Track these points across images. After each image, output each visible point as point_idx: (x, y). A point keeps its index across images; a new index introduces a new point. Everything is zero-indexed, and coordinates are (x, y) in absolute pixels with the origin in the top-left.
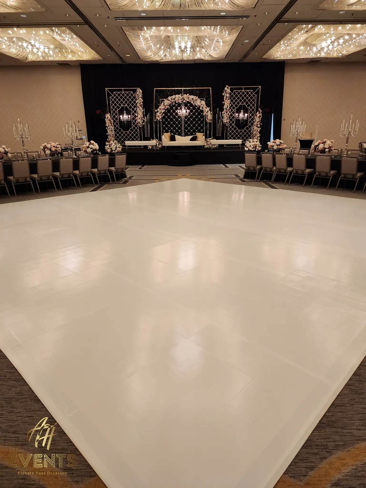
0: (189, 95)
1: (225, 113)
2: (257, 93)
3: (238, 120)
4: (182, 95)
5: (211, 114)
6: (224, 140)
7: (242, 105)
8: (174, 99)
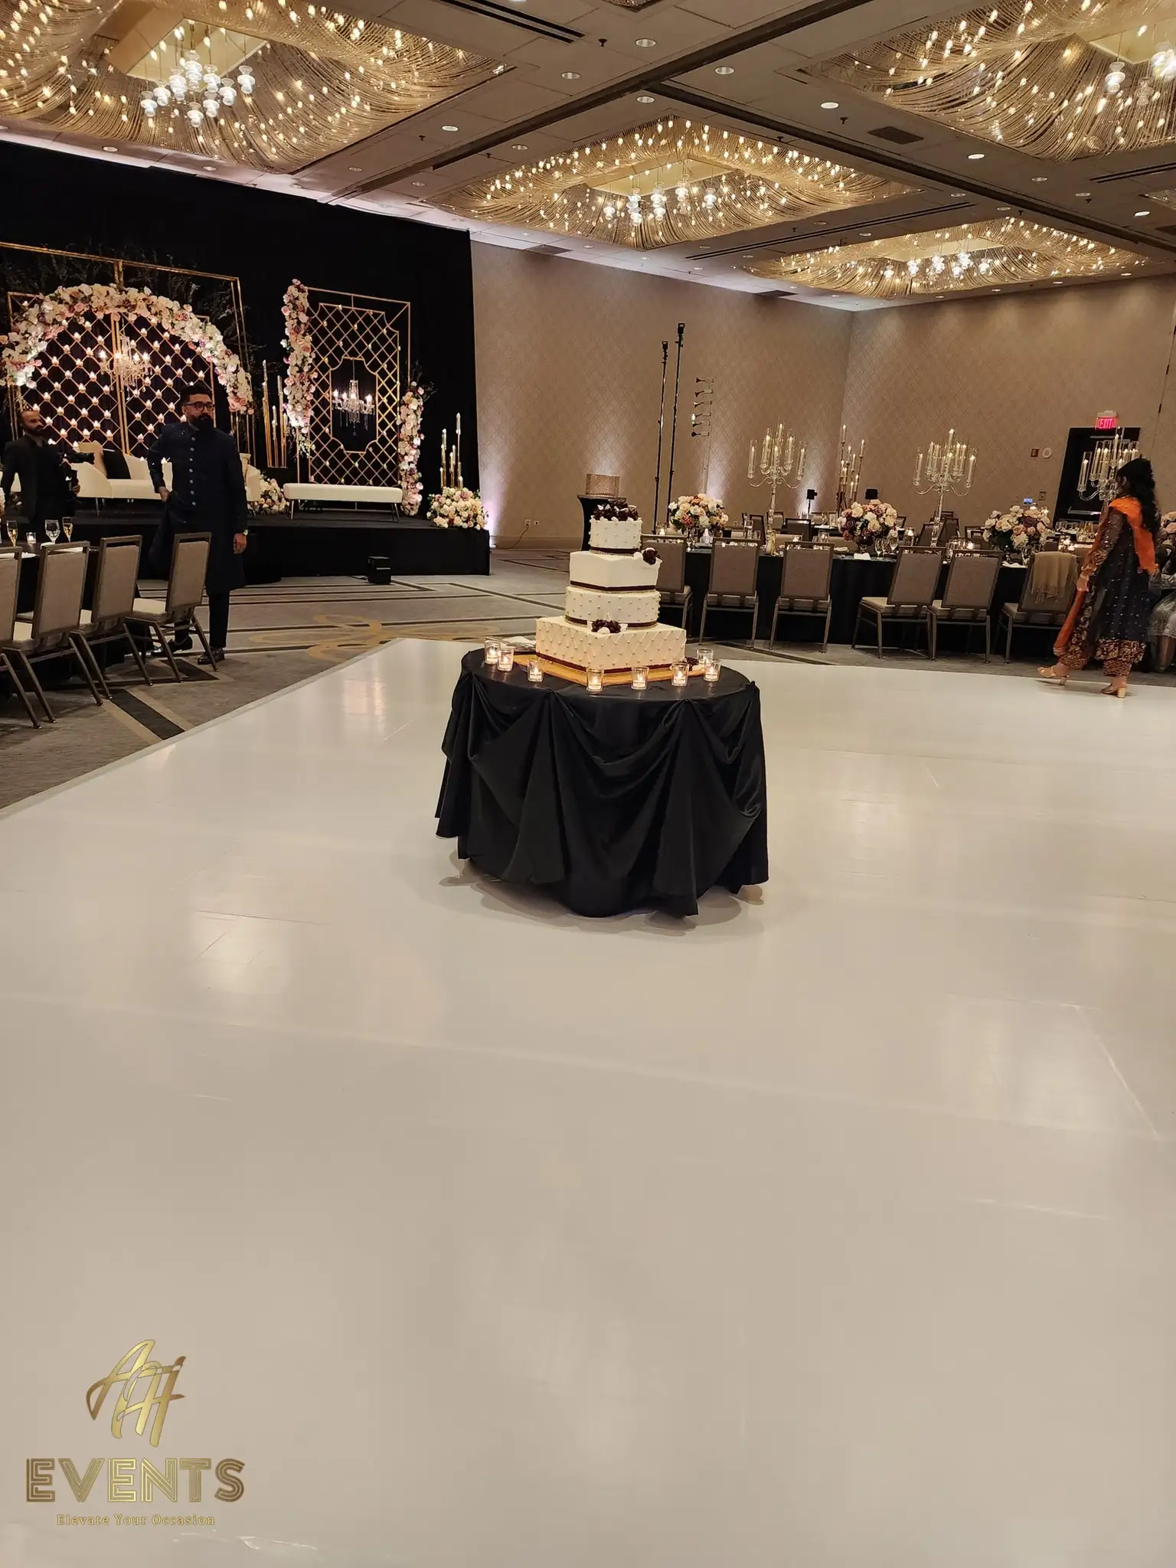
0: (151, 295)
1: (298, 384)
2: (400, 325)
3: (341, 416)
4: (120, 290)
5: (248, 382)
6: (297, 482)
7: (351, 361)
8: (87, 299)
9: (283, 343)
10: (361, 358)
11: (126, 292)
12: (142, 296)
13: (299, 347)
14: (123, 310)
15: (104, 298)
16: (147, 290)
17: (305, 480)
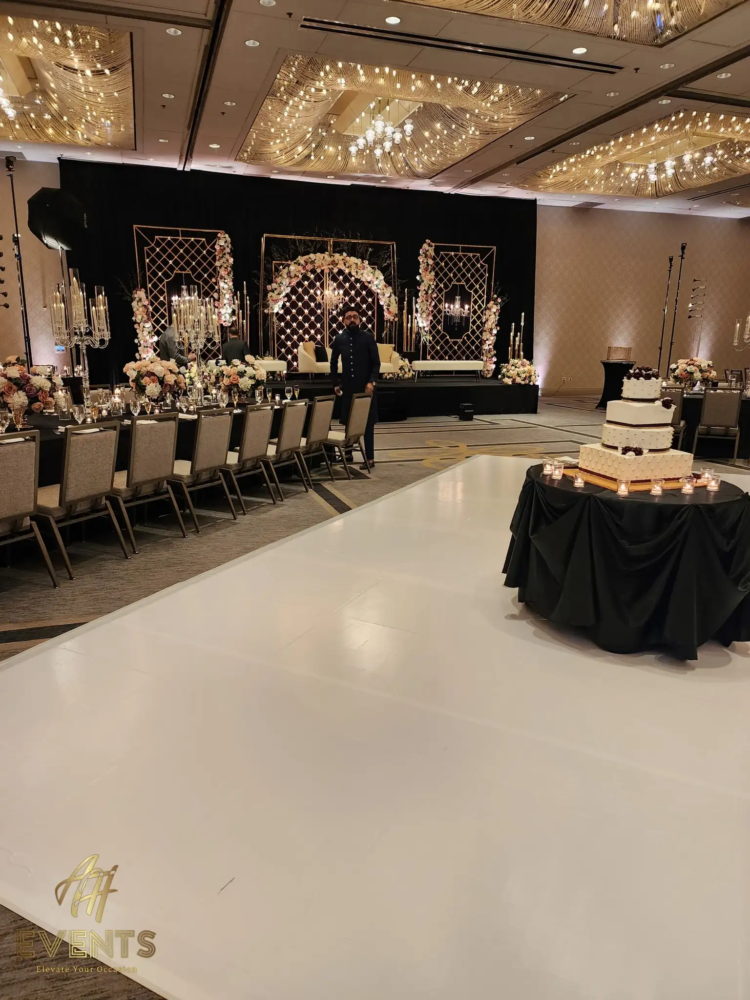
0: (346, 256)
1: (425, 301)
2: (489, 261)
3: (448, 319)
4: (331, 256)
5: (396, 302)
6: (420, 360)
7: (457, 285)
8: (313, 262)
9: (418, 278)
10: (463, 283)
11: (334, 256)
12: (342, 257)
13: (427, 279)
14: (331, 266)
15: (321, 260)
16: (345, 254)
17: (425, 358)
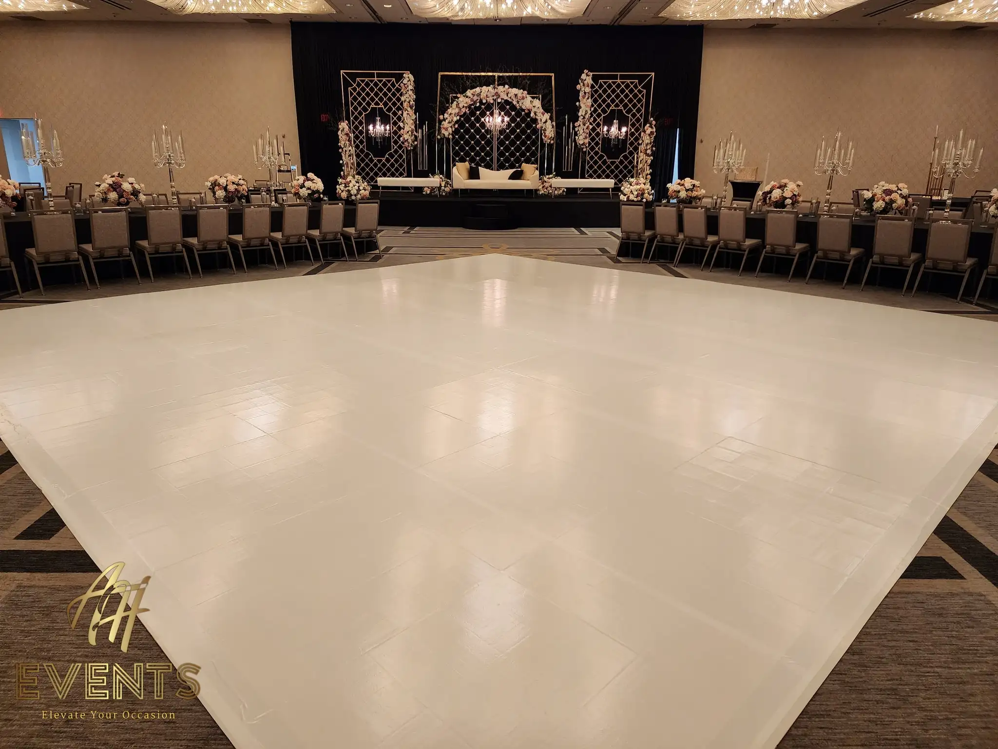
0: (509, 88)
1: (581, 125)
2: (647, 87)
3: (607, 140)
4: (494, 88)
5: (553, 127)
6: (578, 178)
7: (615, 110)
8: (479, 95)
9: (577, 104)
10: (621, 107)
11: (497, 89)
12: (504, 89)
13: (585, 105)
14: (495, 97)
15: (486, 92)
16: (507, 86)
17: (583, 177)
